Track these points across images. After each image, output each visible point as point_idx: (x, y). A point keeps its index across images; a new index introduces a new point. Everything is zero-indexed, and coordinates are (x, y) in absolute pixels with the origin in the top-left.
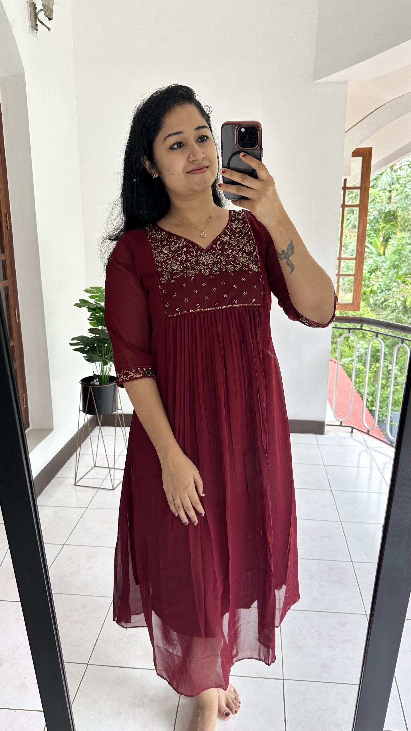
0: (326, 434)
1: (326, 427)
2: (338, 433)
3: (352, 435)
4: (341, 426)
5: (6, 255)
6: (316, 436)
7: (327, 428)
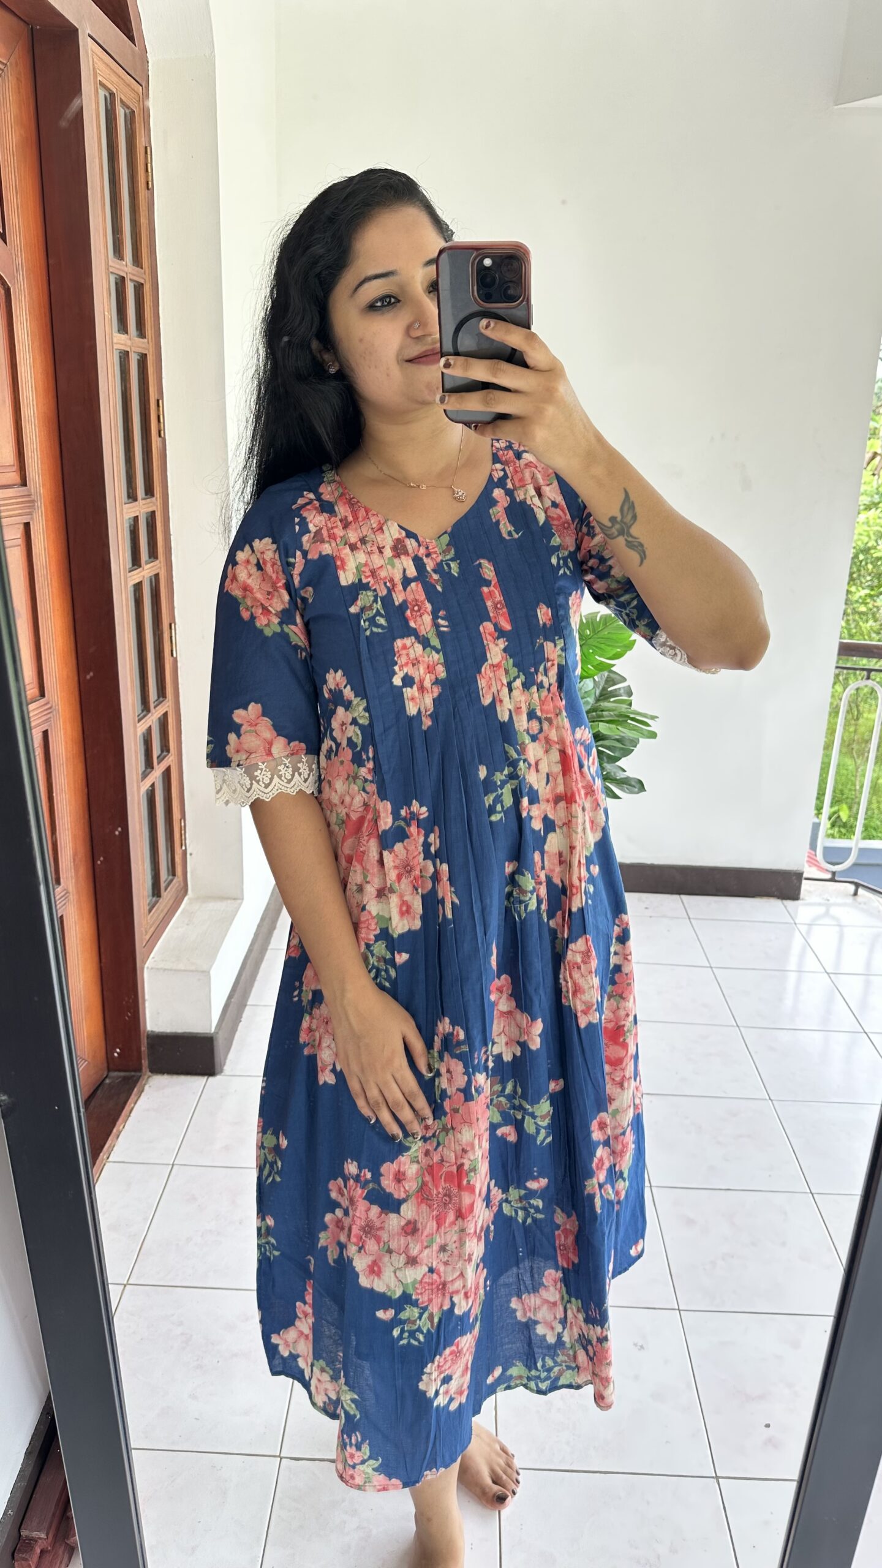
0: (803, 899)
1: (804, 882)
2: (829, 898)
3: (855, 900)
4: (832, 880)
5: (157, 500)
6: (783, 904)
7: (805, 885)
